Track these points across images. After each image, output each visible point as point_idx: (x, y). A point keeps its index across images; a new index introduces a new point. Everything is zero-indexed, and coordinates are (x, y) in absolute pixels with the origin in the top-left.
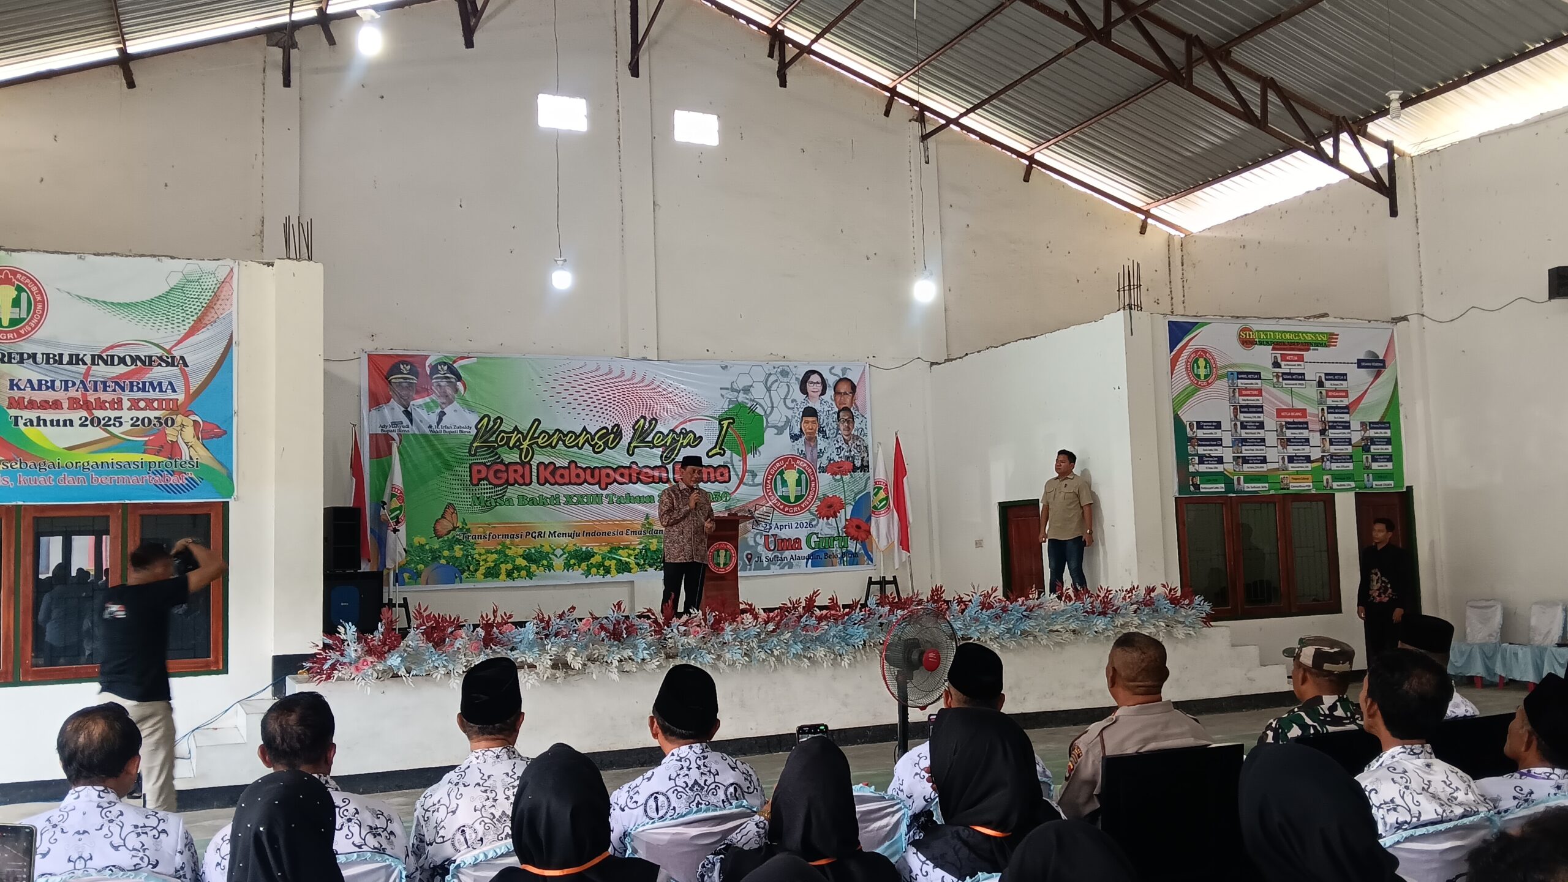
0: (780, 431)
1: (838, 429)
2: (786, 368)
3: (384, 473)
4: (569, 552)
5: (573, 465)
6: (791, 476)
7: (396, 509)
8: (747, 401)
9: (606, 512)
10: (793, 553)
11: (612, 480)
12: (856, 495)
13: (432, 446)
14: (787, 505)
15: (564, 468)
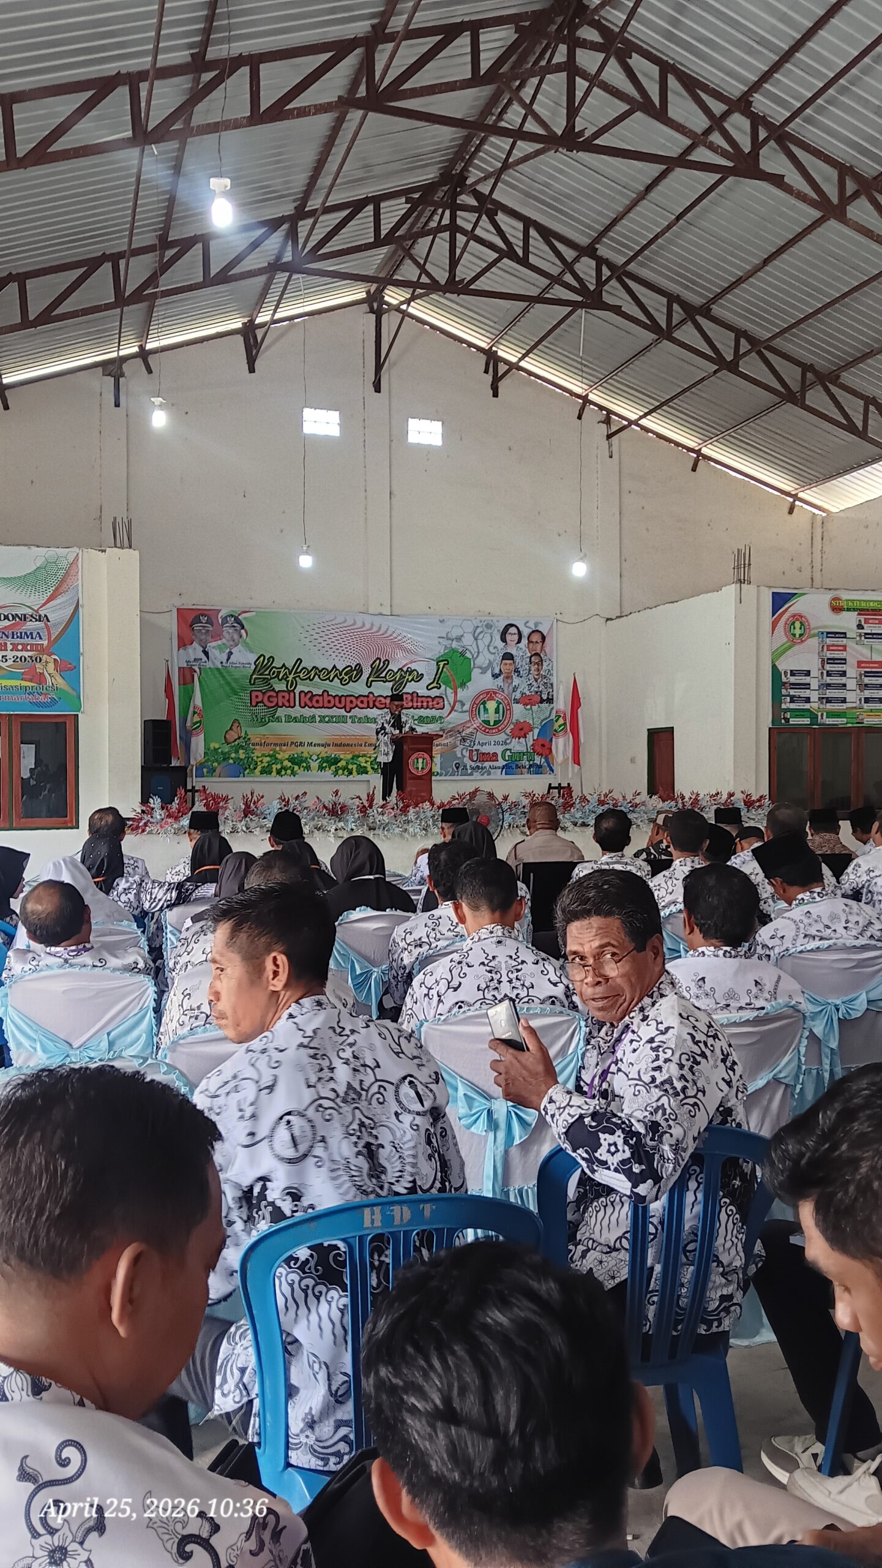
0: (484, 671)
1: (530, 670)
2: (490, 622)
3: (188, 697)
4: (322, 758)
5: (326, 694)
6: (491, 705)
7: (197, 723)
8: (458, 648)
9: (350, 730)
10: (491, 763)
11: (354, 706)
12: (542, 721)
13: (223, 677)
14: (488, 728)
15: (319, 695)
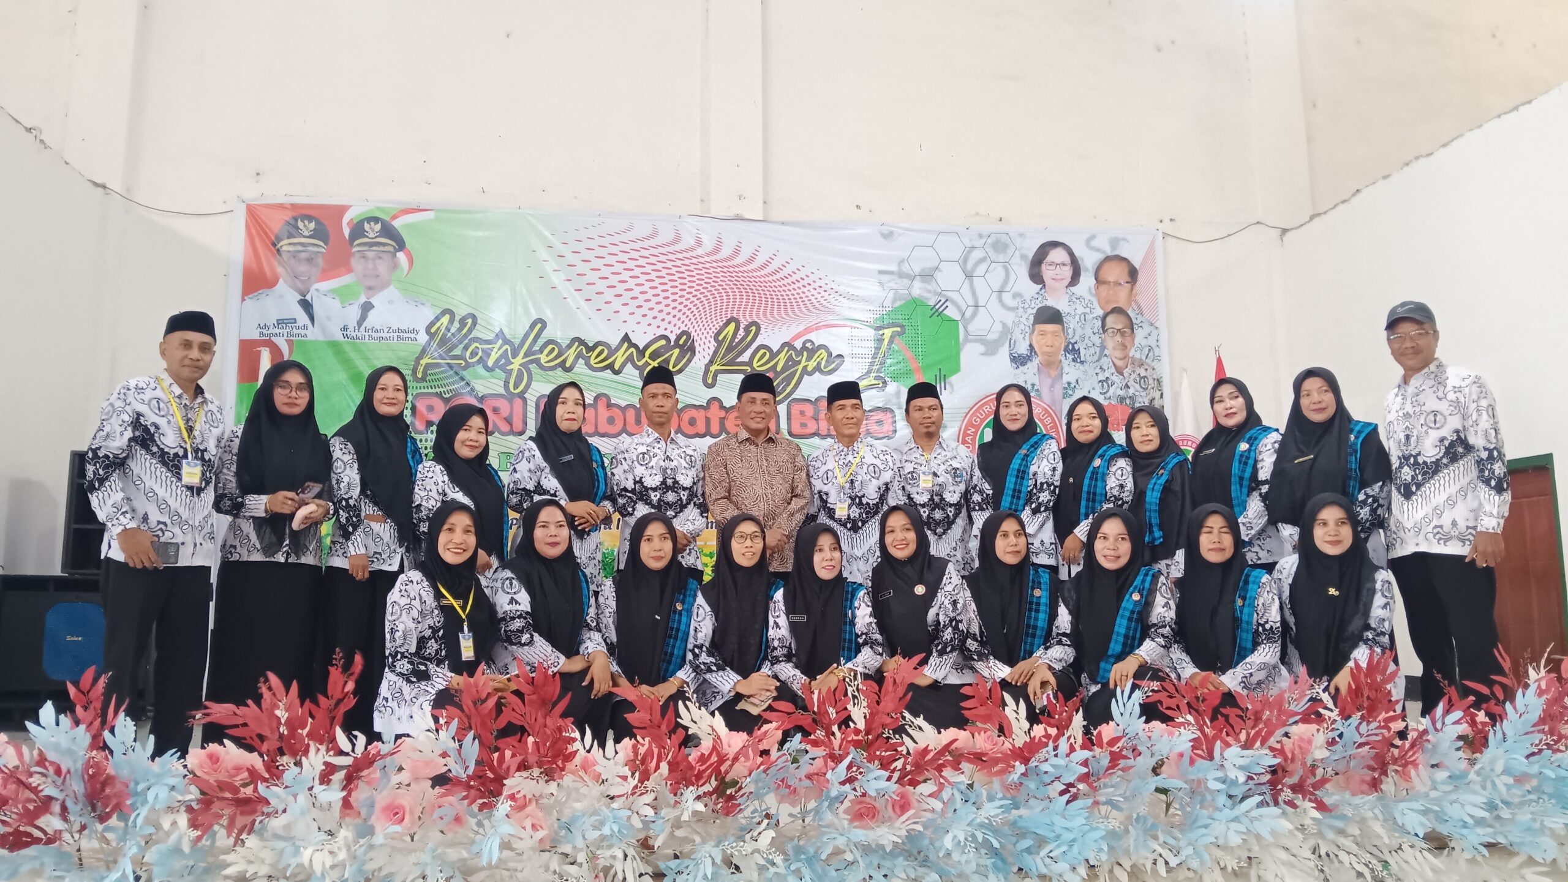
0: (991, 349)
1: (1103, 347)
2: (1004, 238)
8: (928, 295)
13: (347, 362)
